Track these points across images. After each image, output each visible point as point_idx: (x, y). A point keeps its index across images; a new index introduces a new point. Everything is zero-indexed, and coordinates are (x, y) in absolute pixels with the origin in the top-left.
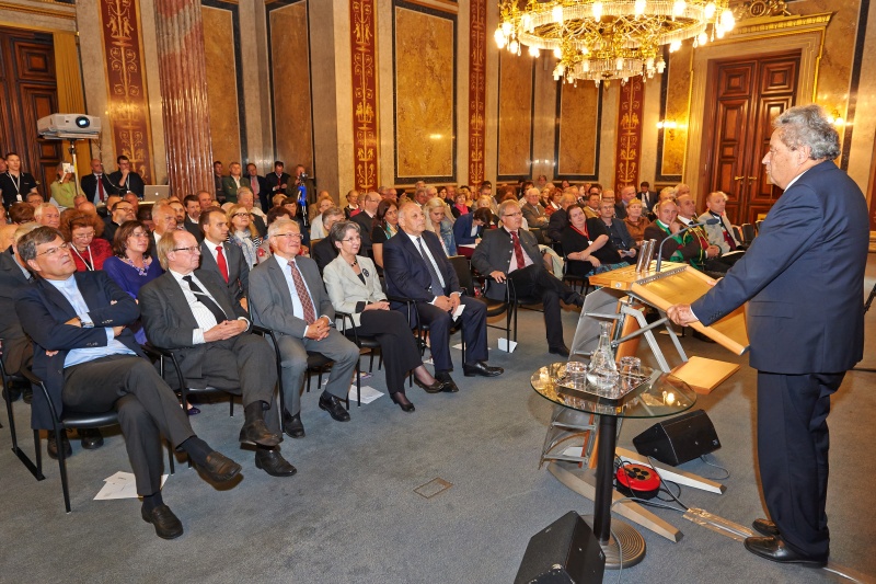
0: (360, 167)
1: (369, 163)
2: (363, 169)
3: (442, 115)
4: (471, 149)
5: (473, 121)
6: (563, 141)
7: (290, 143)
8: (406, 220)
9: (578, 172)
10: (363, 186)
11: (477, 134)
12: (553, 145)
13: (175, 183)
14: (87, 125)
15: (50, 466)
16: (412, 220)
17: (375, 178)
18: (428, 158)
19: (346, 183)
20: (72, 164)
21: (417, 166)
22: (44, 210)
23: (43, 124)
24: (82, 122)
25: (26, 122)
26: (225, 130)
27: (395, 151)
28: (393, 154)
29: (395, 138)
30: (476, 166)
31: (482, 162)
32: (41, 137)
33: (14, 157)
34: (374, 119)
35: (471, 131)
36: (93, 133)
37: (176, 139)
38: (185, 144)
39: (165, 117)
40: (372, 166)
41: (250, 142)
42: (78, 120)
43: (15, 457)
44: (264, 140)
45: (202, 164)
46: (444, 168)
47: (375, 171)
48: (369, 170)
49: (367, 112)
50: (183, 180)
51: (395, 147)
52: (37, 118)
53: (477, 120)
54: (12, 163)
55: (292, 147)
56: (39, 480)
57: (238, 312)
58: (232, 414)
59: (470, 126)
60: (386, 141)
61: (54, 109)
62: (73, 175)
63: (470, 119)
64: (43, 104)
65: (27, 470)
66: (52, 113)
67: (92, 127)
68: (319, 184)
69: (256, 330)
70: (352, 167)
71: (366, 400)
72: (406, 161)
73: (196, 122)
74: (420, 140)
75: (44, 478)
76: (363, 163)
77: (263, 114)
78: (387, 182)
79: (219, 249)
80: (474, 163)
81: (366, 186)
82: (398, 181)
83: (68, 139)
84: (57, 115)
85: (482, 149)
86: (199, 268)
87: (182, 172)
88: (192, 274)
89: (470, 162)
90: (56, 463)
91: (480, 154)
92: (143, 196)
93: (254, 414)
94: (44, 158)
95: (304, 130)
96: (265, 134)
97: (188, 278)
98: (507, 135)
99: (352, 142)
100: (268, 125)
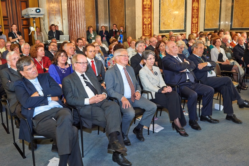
0: (145, 26)
1: (148, 24)
2: (146, 27)
3: (180, 3)
4: (193, 17)
5: (194, 5)
6: (235, 13)
7: (116, 17)
8: (170, 50)
9: (242, 26)
10: (146, 34)
11: (195, 11)
12: (230, 15)
13: (71, 34)
14: (40, 12)
15: (28, 152)
16: (172, 49)
17: (151, 31)
18: (173, 22)
19: (139, 33)
20: (34, 27)
21: (169, 25)
22: (24, 46)
23: (24, 12)
24: (38, 11)
25: (18, 12)
26: (90, 12)
27: (160, 19)
28: (159, 20)
29: (160, 13)
30: (195, 25)
31: (197, 23)
32: (23, 17)
33: (14, 26)
34: (151, 6)
35: (193, 9)
36: (42, 15)
37: (72, 16)
38: (75, 18)
39: (68, 8)
40: (150, 26)
41: (99, 17)
42: (36, 10)
43: (14, 147)
44: (105, 16)
45: (82, 26)
46: (181, 26)
47: (151, 28)
48: (148, 27)
49: (148, 3)
50: (74, 33)
51: (160, 17)
52: (21, 10)
53: (196, 4)
54: (14, 28)
55: (116, 19)
56: (24, 158)
57: (102, 90)
58: (98, 134)
59: (193, 7)
60: (156, 15)
61: (27, 6)
62: (34, 31)
63: (193, 4)
64: (24, 4)
65: (19, 153)
66: (27, 8)
67: (41, 13)
68: (127, 34)
69: (110, 98)
70: (141, 26)
71: (157, 131)
72: (164, 23)
73: (80, 9)
74: (170, 14)
75: (25, 158)
76: (146, 25)
77: (105, 6)
78: (156, 32)
79: (92, 62)
80: (194, 23)
81: (147, 34)
82: (160, 32)
83: (33, 17)
84: (29, 8)
85: (198, 17)
86: (87, 71)
87: (74, 30)
88: (84, 74)
89: (192, 23)
90: (31, 151)
91: (197, 19)
92: (59, 40)
93: (114, 137)
94: (24, 25)
95: (121, 11)
96: (105, 14)
97: (83, 75)
98: (209, 11)
99: (141, 15)
100: (107, 10)
